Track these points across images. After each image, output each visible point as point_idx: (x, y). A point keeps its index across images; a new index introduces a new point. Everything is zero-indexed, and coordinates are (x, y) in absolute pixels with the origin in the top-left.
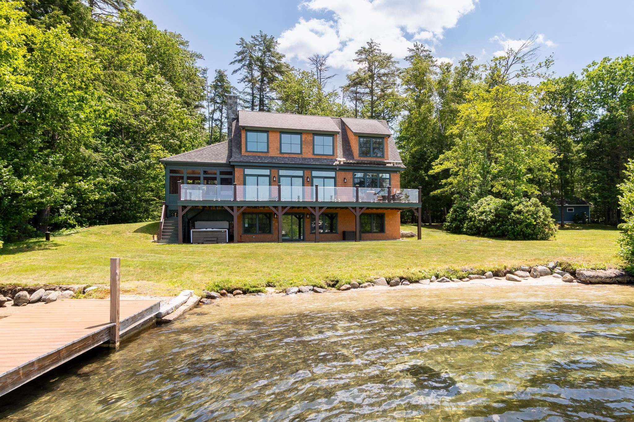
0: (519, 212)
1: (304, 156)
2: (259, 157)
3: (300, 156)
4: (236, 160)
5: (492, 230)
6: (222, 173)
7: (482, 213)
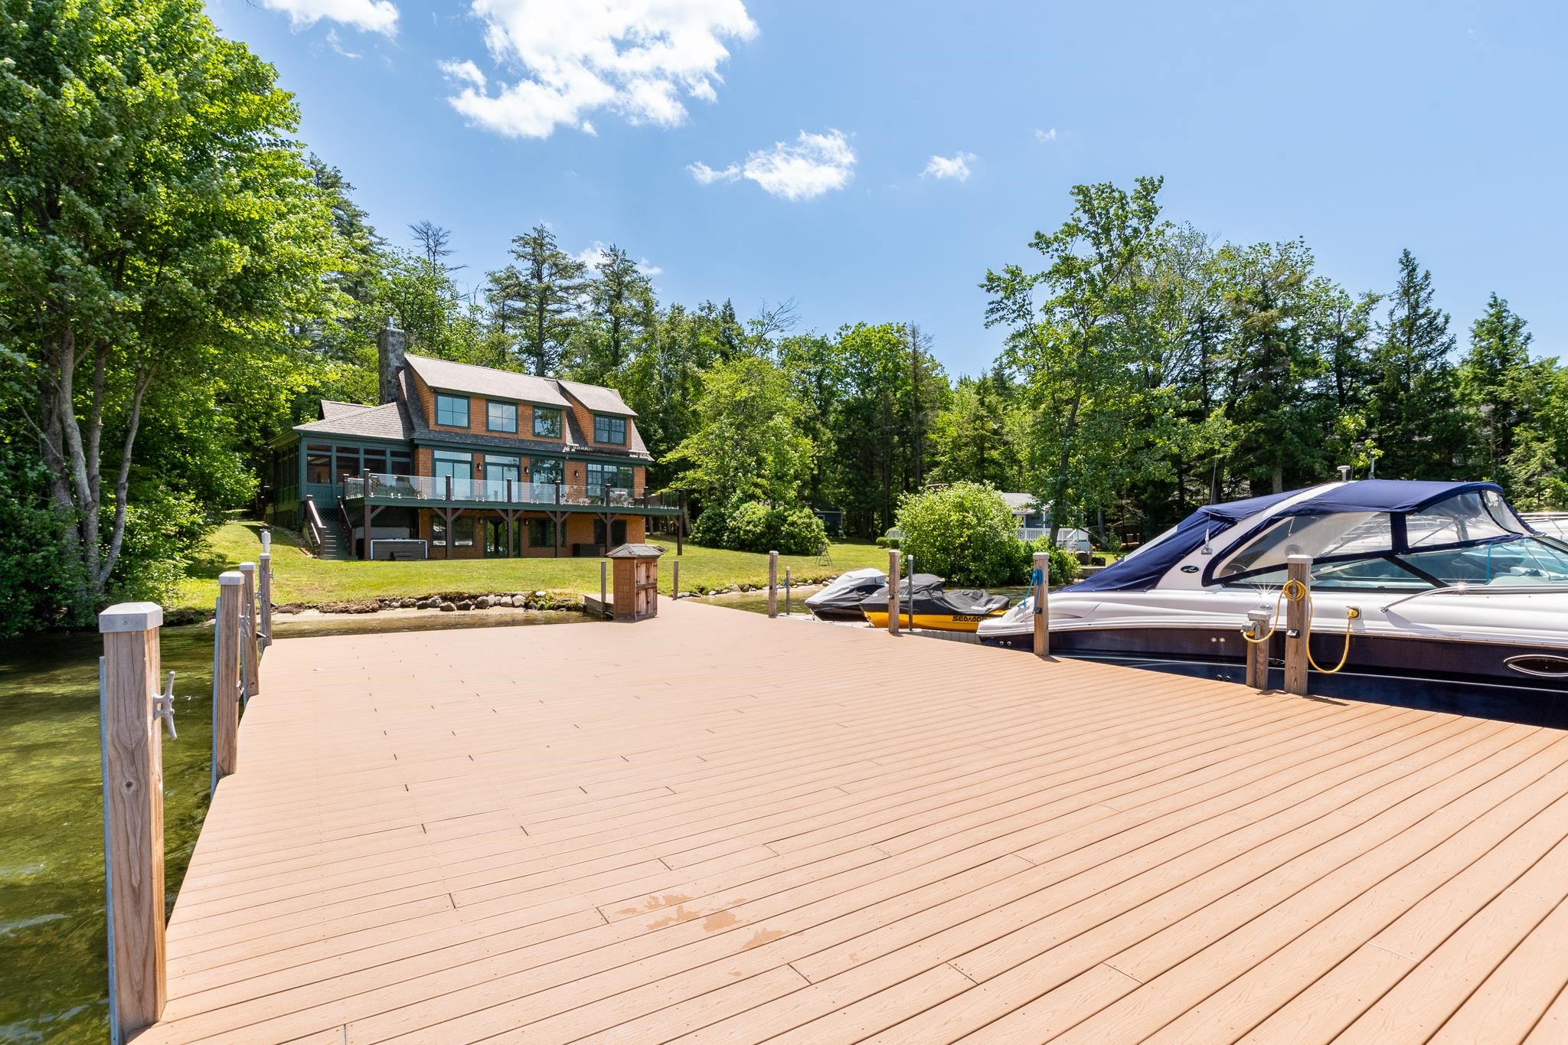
0: (793, 524)
1: (522, 436)
2: (456, 434)
3: (515, 436)
4: (423, 436)
5: (762, 544)
6: (393, 454)
7: (749, 523)
